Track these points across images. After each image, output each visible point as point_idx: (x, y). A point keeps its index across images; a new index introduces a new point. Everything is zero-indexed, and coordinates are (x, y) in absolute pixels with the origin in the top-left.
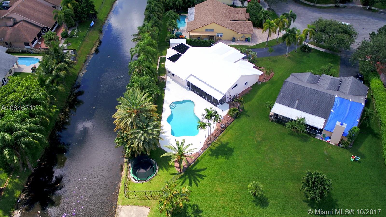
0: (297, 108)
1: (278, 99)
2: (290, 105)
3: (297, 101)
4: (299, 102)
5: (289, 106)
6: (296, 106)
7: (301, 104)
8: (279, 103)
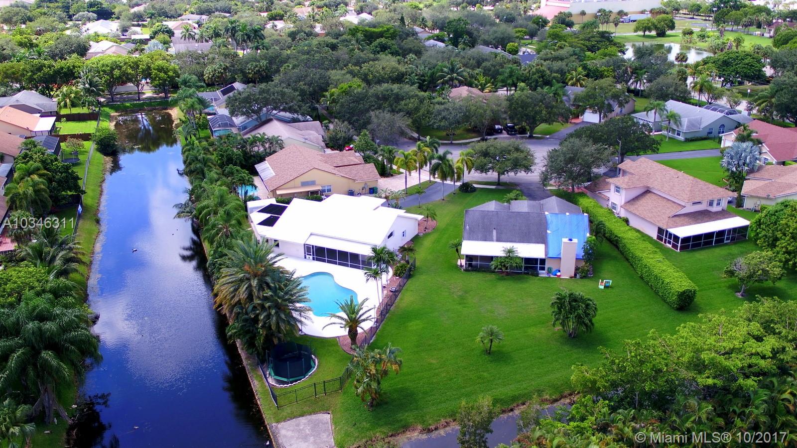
0: (498, 240)
1: (465, 235)
2: (486, 238)
3: (494, 232)
4: (497, 232)
5: (485, 240)
6: (495, 238)
7: (502, 233)
8: (469, 239)
